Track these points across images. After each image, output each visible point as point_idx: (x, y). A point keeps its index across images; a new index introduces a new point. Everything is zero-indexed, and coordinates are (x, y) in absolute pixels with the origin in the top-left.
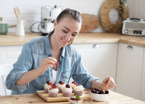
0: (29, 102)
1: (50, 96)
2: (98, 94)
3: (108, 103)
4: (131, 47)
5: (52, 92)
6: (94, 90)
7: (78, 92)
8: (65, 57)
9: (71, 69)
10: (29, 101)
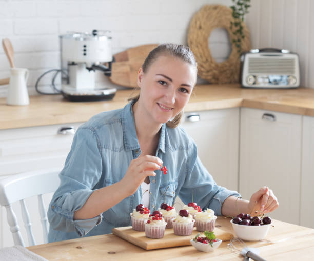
0: (109, 253)
1: (149, 236)
2: (249, 225)
3: (271, 244)
4: (273, 116)
5: (155, 229)
6: (239, 219)
7: (205, 225)
8: (166, 150)
9: (176, 178)
10: (109, 251)
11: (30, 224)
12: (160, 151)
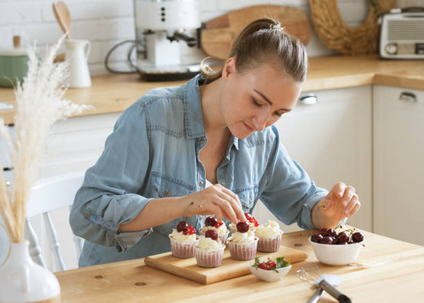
2: (333, 243)
3: (363, 269)
6: (320, 236)
9: (257, 182)
12: (234, 146)
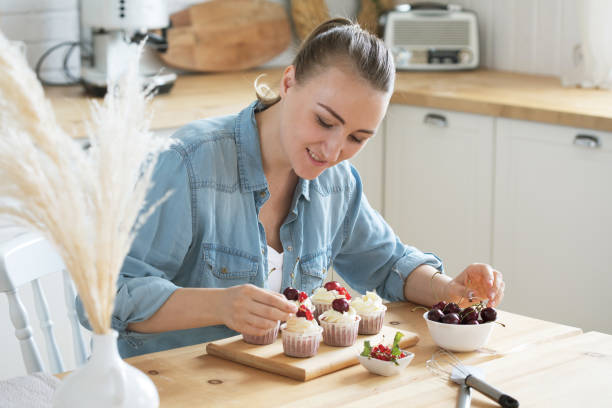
0: (210, 382)
2: (459, 323)
4: (442, 118)
6: (440, 311)
8: (310, 196)
9: (330, 243)
11: (51, 322)
